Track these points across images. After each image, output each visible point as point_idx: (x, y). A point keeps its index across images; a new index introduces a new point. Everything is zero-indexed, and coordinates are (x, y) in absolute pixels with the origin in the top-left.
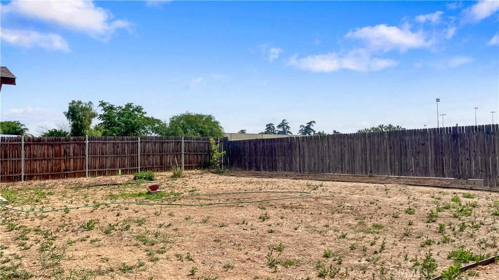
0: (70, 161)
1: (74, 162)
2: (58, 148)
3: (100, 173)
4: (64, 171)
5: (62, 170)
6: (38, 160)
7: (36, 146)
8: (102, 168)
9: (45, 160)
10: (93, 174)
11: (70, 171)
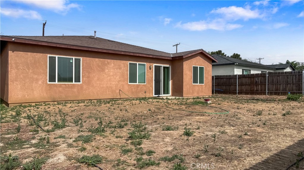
0: (258, 86)
1: (261, 87)
2: (253, 79)
3: (276, 94)
4: (256, 91)
5: (255, 91)
6: (244, 85)
7: (243, 79)
8: (277, 91)
9: (247, 85)
10: (271, 93)
11: (259, 91)
